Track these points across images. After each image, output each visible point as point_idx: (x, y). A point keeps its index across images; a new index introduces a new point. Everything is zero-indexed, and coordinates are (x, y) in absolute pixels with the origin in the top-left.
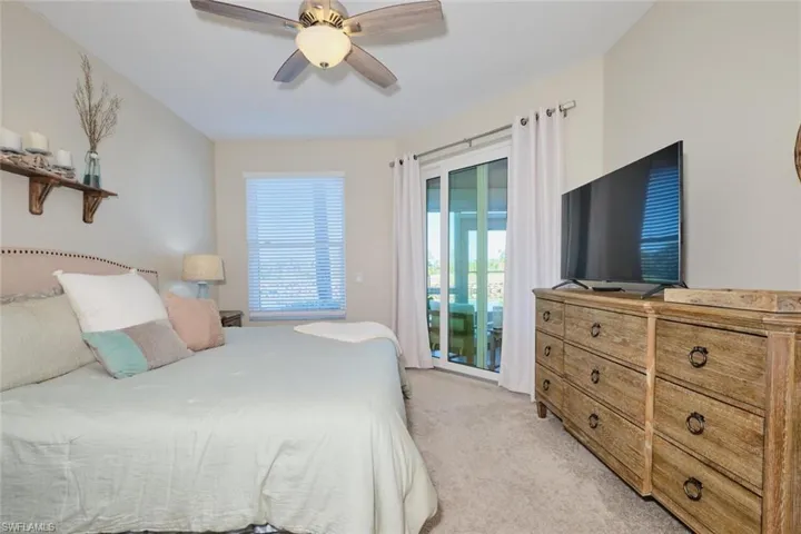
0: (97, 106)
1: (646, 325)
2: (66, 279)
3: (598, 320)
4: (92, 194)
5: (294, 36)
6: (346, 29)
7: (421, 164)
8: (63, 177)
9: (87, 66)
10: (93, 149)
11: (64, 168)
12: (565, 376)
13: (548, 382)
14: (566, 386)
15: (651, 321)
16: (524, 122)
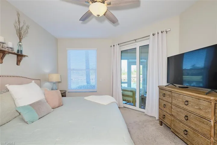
0: (22, 28)
1: (211, 104)
2: (9, 87)
3: (187, 99)
4: (20, 56)
5: (88, 6)
6: (106, 4)
7: (120, 46)
8: (10, 51)
9: (18, 14)
10: (20, 42)
11: (10, 48)
12: (172, 115)
13: (165, 116)
14: (173, 118)
15: (213, 104)
16: (153, 35)
